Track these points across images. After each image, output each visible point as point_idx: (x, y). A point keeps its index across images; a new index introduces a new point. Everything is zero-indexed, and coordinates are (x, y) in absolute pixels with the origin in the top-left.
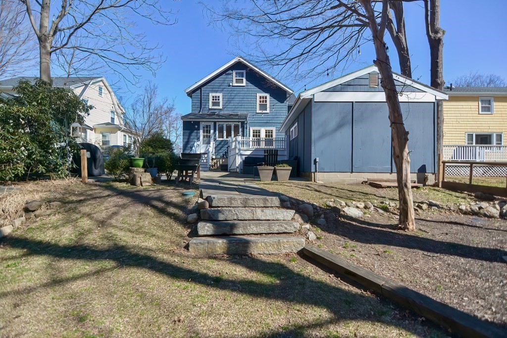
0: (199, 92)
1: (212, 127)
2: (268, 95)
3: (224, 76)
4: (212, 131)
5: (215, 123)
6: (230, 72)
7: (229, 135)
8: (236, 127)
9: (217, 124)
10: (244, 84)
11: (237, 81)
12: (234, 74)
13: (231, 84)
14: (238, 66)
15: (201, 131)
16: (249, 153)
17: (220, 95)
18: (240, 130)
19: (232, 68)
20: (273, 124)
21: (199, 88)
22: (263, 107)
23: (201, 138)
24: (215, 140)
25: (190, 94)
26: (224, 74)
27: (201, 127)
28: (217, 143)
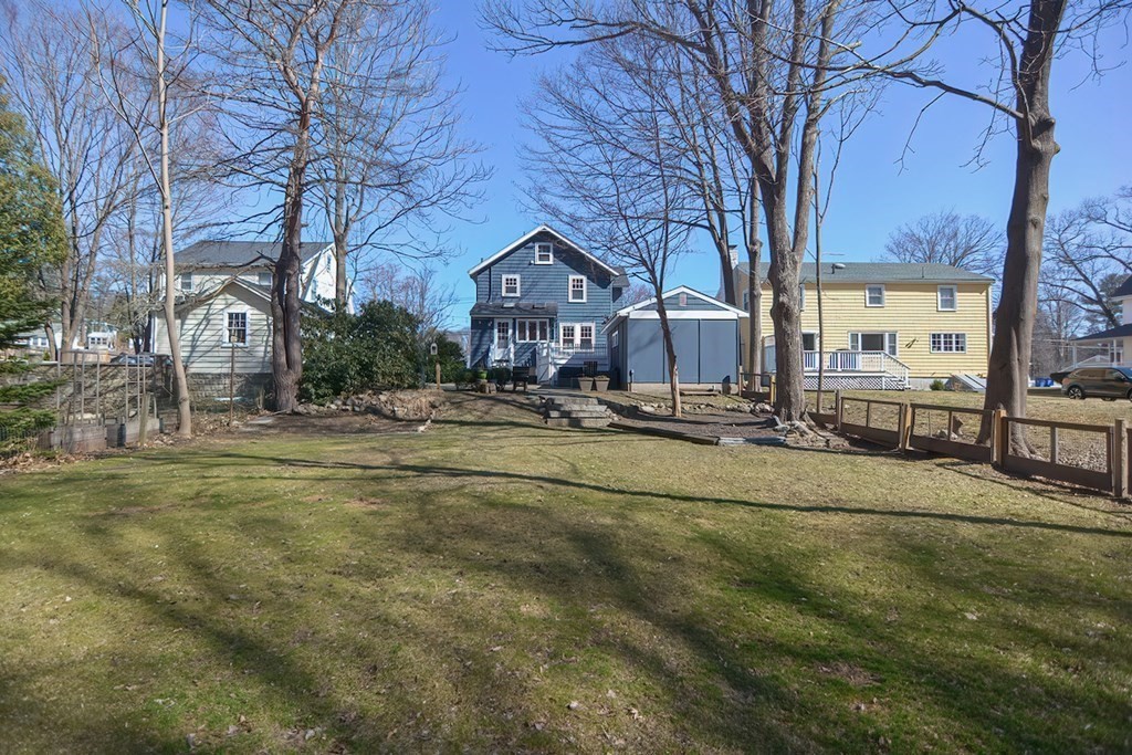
0: (487, 272)
1: (510, 325)
2: (584, 278)
3: (522, 250)
4: (510, 331)
5: (514, 319)
6: (531, 245)
7: (533, 337)
8: (543, 325)
9: (517, 321)
10: (551, 262)
11: (541, 258)
12: (537, 248)
13: (532, 262)
14: (543, 237)
15: (496, 331)
16: (564, 362)
17: (517, 277)
18: (548, 330)
19: (533, 239)
20: (592, 318)
21: (488, 267)
22: (578, 294)
23: (496, 340)
24: (514, 342)
25: (474, 276)
26: (523, 248)
27: (496, 325)
28: (518, 347)
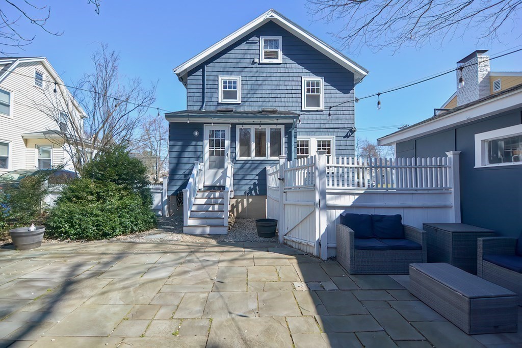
0: (199, 73)
1: (228, 134)
2: (321, 80)
3: (244, 46)
4: (227, 143)
5: (234, 126)
6: (255, 39)
7: (260, 152)
8: (276, 136)
9: (238, 127)
10: (279, 61)
11: (268, 55)
12: (262, 43)
13: (256, 60)
14: (270, 28)
15: (206, 142)
17: (238, 79)
18: (284, 140)
19: (259, 31)
20: (331, 130)
21: (201, 66)
22: (314, 100)
23: (207, 156)
24: (234, 160)
25: (184, 78)
26: (244, 43)
27: (206, 134)
28: (238, 166)
